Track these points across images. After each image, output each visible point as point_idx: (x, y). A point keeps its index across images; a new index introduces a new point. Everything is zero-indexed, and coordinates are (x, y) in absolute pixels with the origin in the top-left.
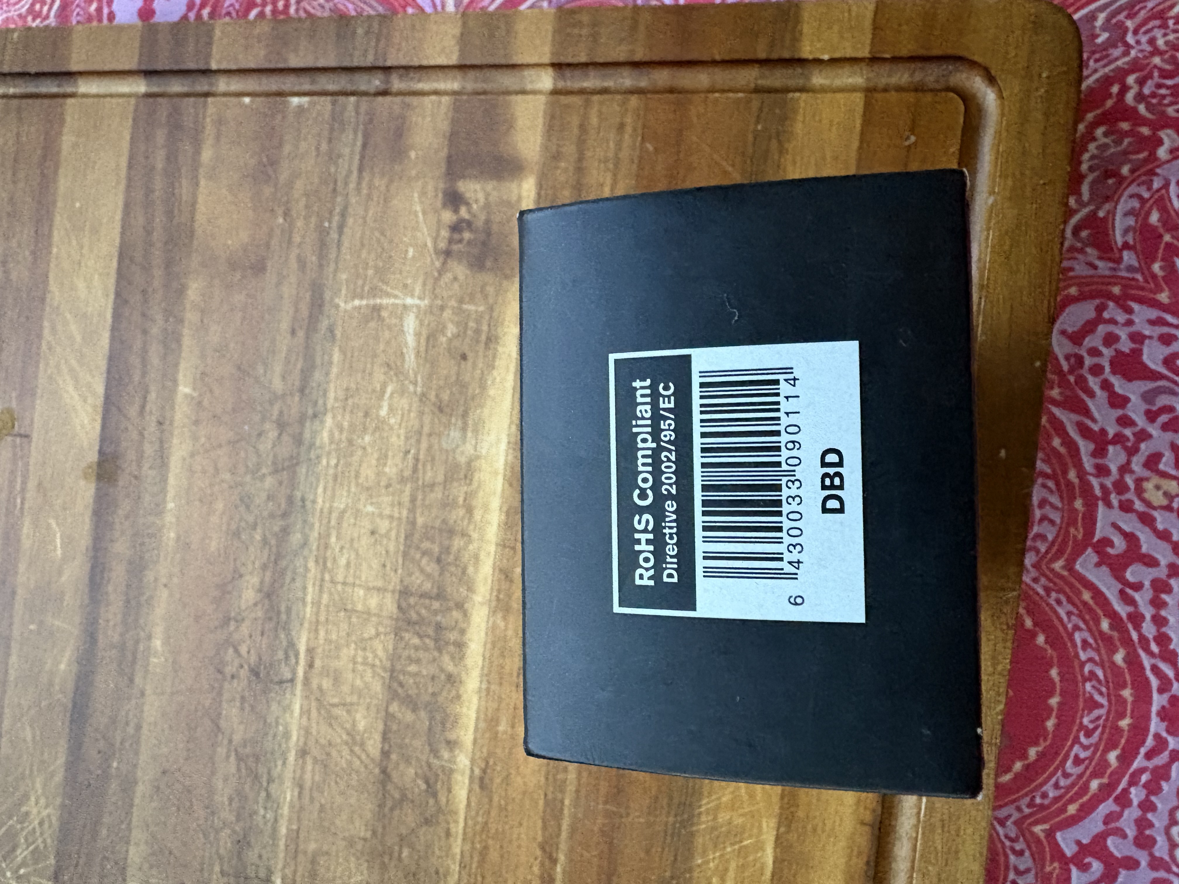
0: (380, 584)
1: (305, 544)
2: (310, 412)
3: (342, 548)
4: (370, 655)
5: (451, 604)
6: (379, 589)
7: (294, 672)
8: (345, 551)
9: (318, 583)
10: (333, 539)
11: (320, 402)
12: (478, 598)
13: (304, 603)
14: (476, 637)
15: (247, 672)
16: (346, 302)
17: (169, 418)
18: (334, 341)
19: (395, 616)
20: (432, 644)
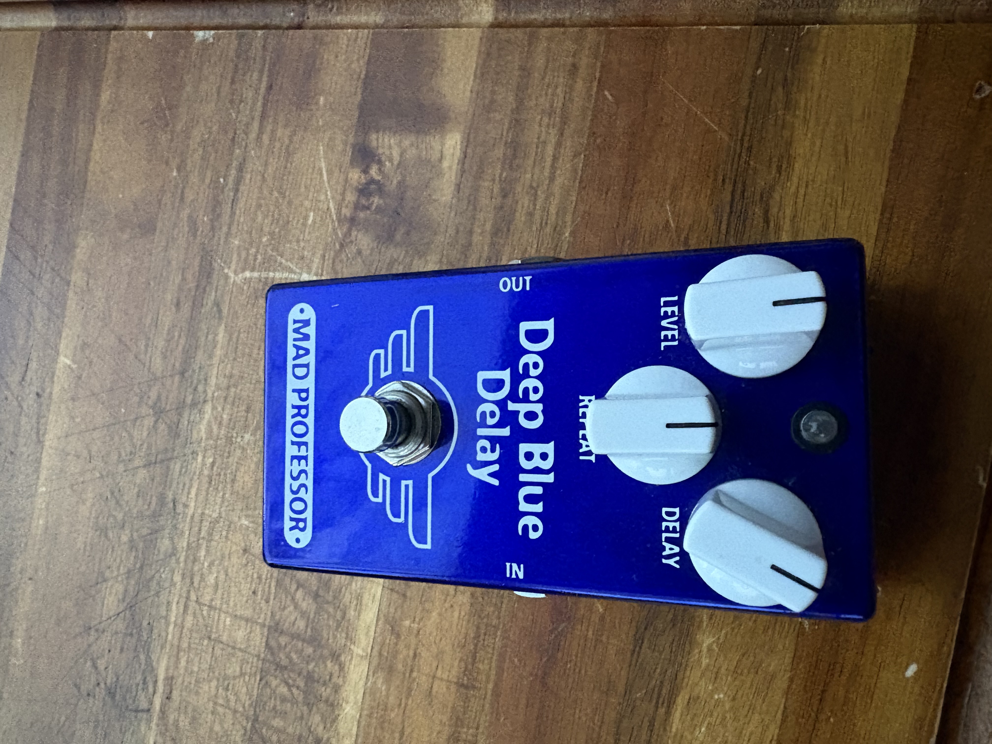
0: (248, 613)
1: (174, 553)
2: (189, 400)
3: (211, 564)
4: (232, 698)
5: (326, 652)
6: (247, 620)
7: (151, 703)
8: (214, 569)
9: (183, 600)
10: (203, 553)
11: (200, 388)
12: (358, 651)
13: (167, 624)
14: (352, 699)
15: (103, 692)
16: (236, 273)
17: (48, 390)
18: (220, 318)
19: (262, 656)
20: (300, 699)
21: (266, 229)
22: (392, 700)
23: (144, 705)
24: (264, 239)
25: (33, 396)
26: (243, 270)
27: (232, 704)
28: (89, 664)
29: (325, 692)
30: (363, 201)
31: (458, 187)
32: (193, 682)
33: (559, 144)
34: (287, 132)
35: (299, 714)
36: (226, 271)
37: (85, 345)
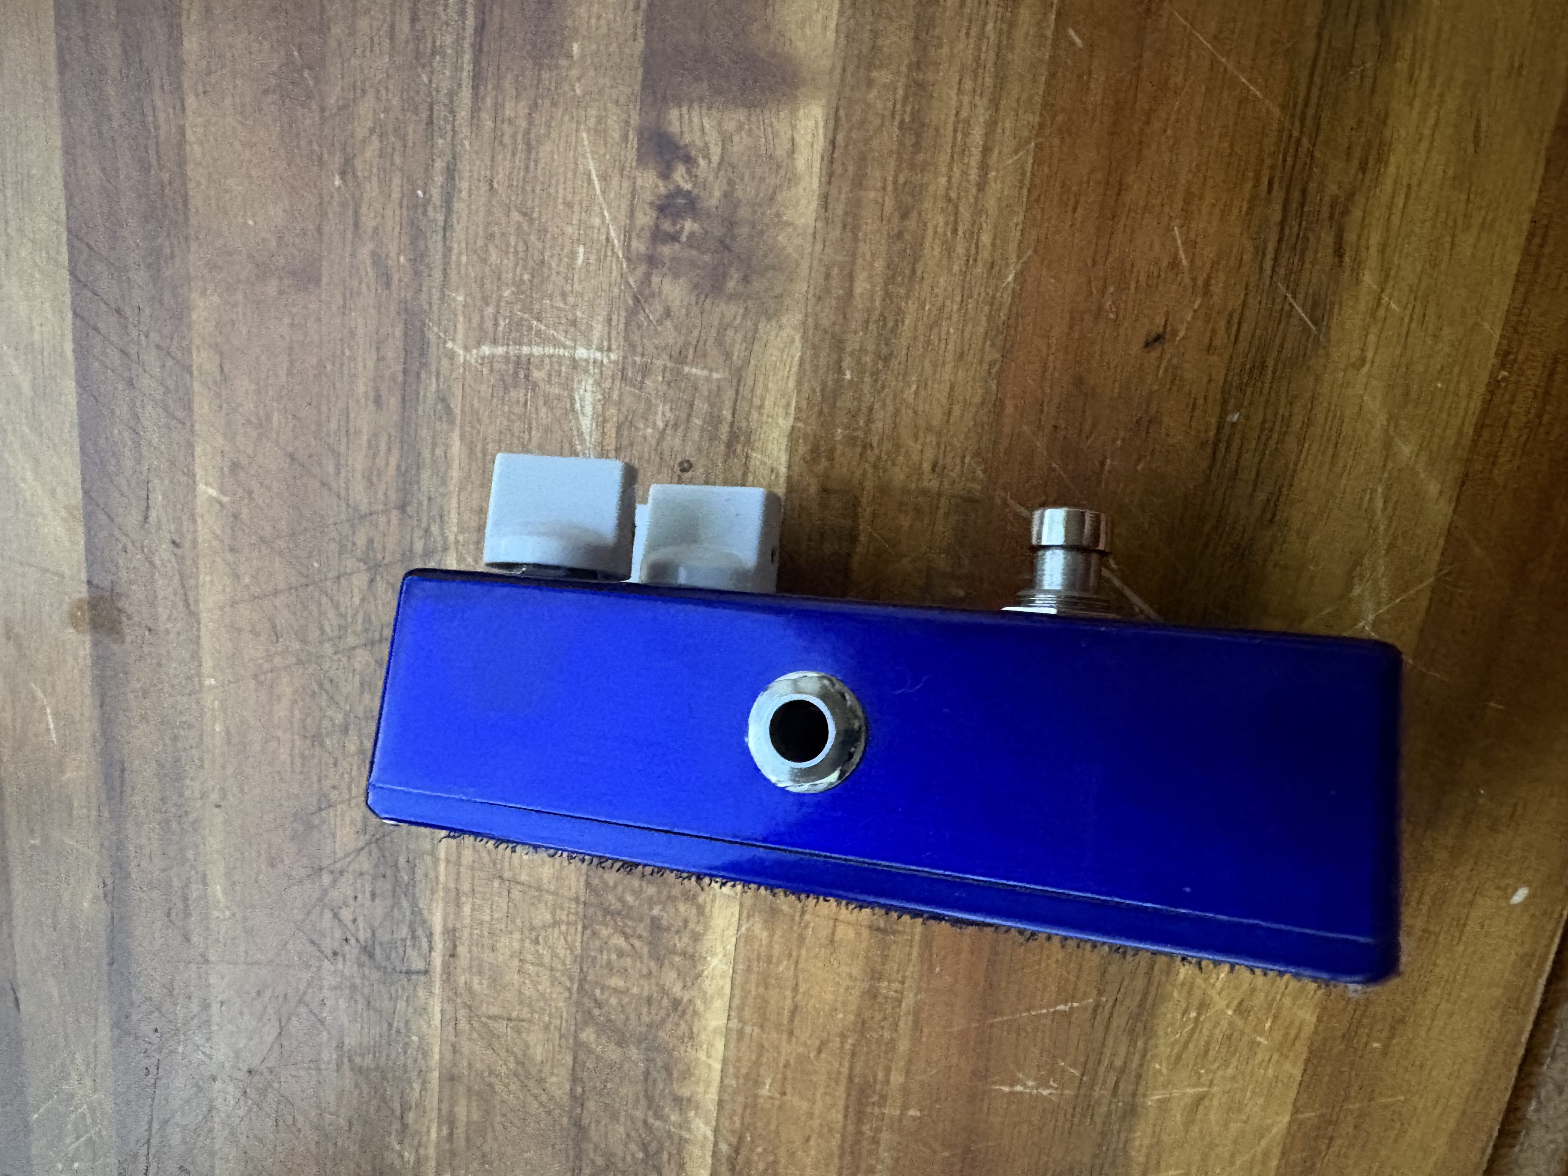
4: (546, 953)
7: (428, 962)
14: (719, 949)
15: (356, 951)
16: (466, 348)
17: (189, 537)
18: (451, 422)
19: (582, 899)
20: (645, 950)
21: (508, 276)
22: (777, 949)
23: (419, 965)
24: (507, 293)
25: (166, 546)
26: (479, 344)
27: (547, 960)
28: (328, 915)
29: (682, 942)
30: (667, 226)
31: (825, 201)
32: (486, 933)
33: (991, 125)
34: (523, 108)
35: (645, 971)
36: (449, 345)
37: (235, 467)
